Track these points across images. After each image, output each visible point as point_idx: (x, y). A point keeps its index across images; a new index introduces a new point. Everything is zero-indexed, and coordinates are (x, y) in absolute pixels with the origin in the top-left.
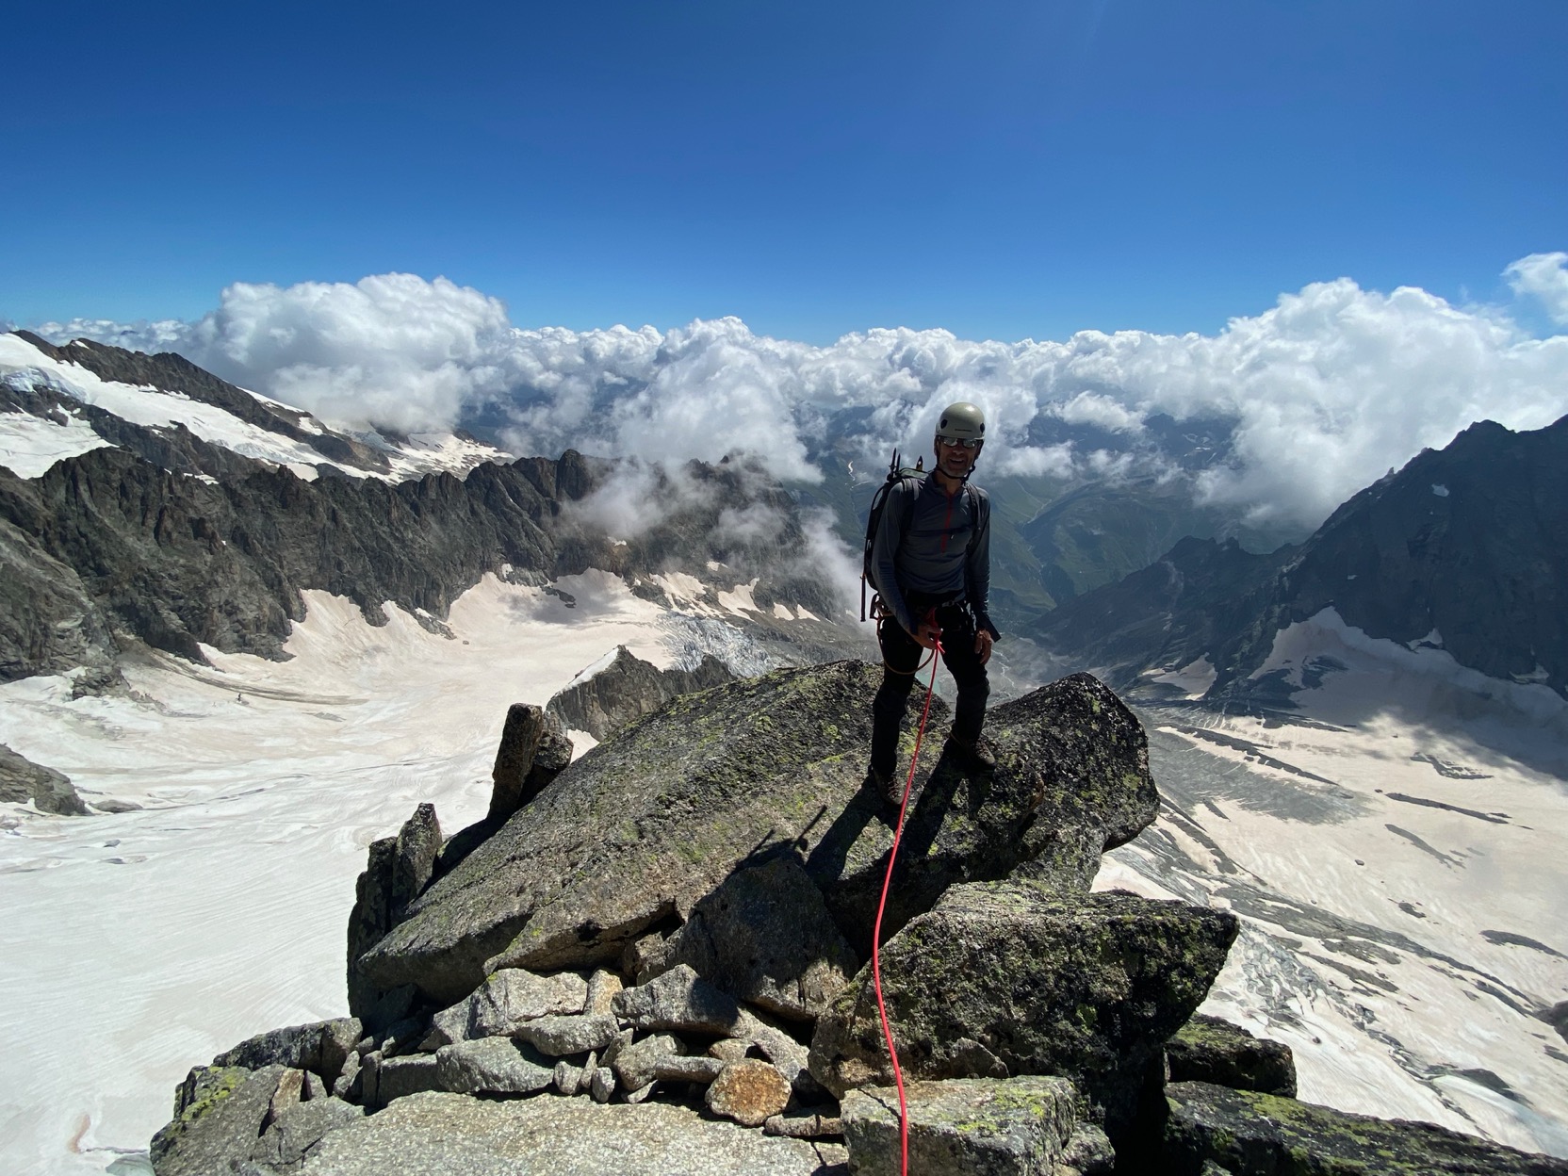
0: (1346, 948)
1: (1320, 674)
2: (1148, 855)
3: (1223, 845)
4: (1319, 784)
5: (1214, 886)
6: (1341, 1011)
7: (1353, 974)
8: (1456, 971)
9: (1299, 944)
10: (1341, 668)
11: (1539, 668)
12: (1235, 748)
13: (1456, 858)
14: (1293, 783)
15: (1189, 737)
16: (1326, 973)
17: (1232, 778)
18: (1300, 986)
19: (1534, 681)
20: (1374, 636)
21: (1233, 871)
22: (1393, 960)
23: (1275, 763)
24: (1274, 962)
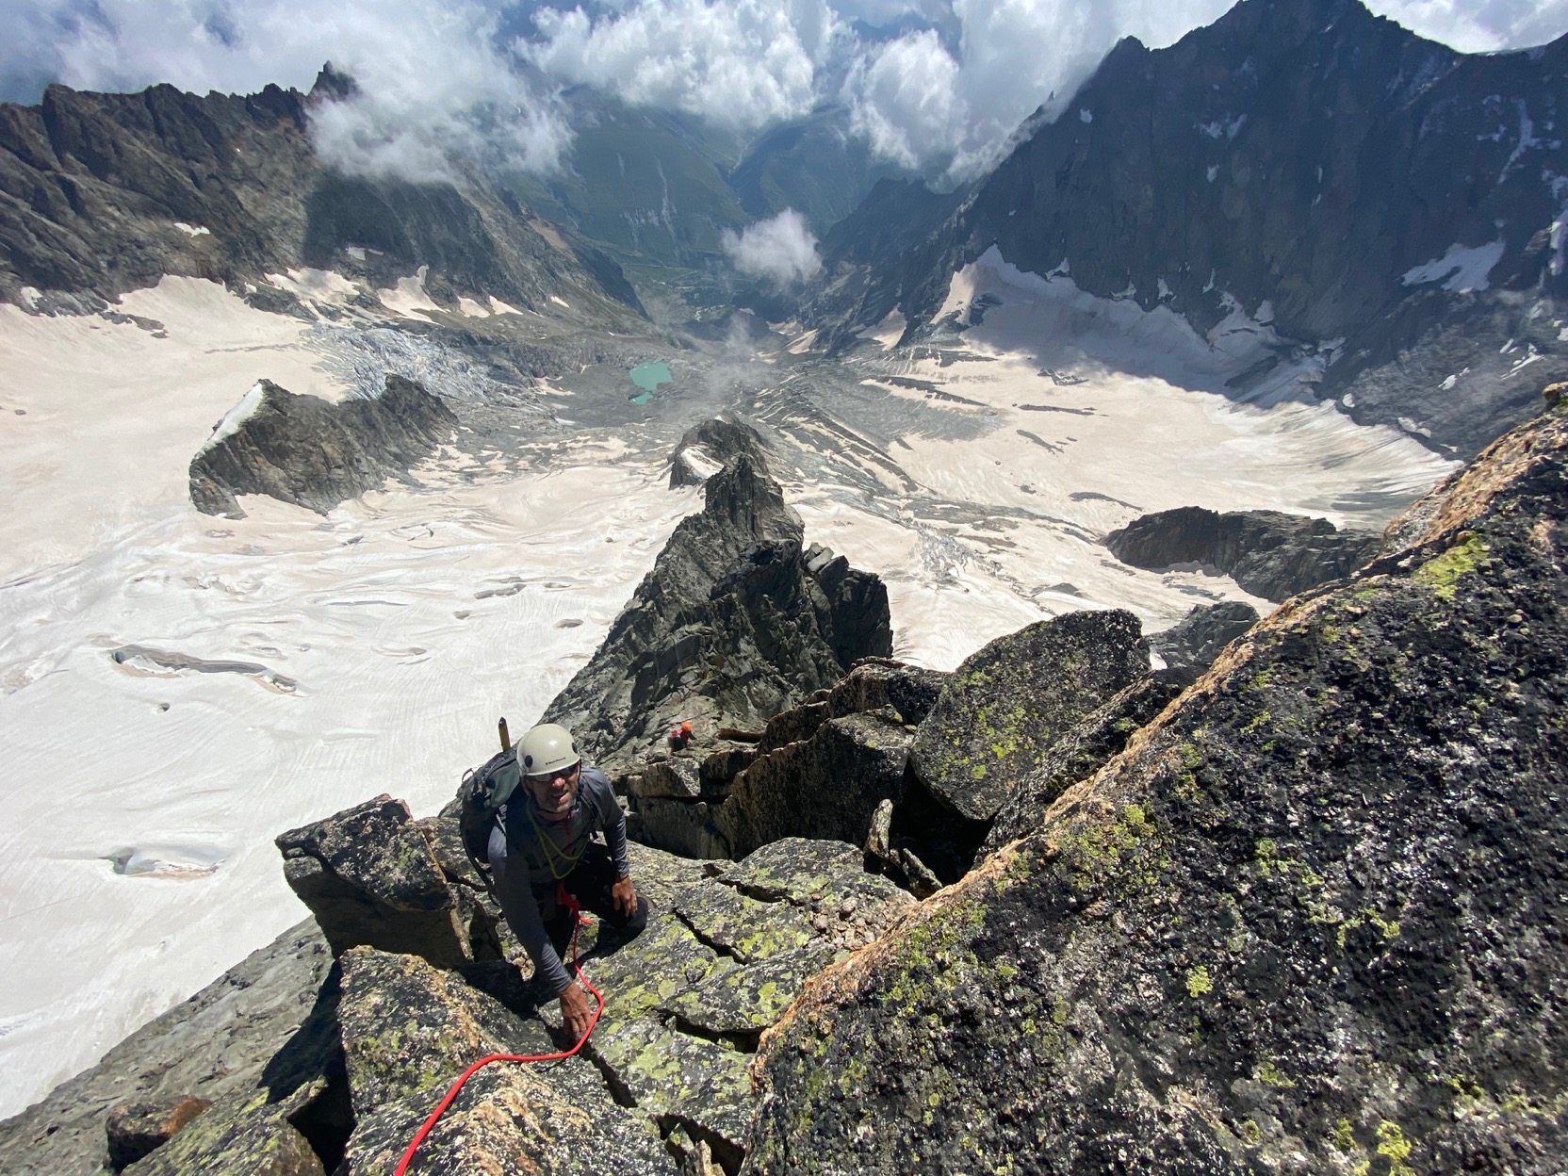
0: (987, 525)
1: (982, 311)
2: (856, 491)
3: (909, 471)
4: (974, 408)
5: (902, 503)
6: (981, 568)
7: (989, 542)
8: (1052, 525)
9: (957, 530)
10: (998, 304)
11: (1131, 286)
12: (919, 389)
13: (1059, 446)
14: (958, 410)
15: (885, 386)
16: (973, 545)
17: (916, 415)
18: (957, 558)
19: (1125, 297)
20: (1023, 271)
21: (915, 489)
22: (1014, 526)
23: (947, 396)
24: (941, 547)
